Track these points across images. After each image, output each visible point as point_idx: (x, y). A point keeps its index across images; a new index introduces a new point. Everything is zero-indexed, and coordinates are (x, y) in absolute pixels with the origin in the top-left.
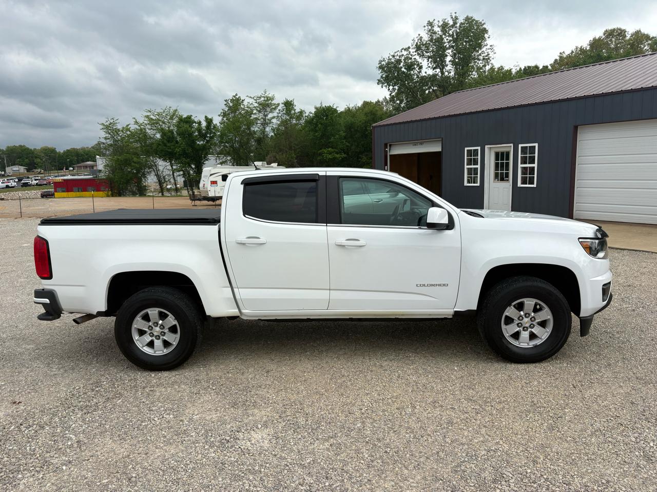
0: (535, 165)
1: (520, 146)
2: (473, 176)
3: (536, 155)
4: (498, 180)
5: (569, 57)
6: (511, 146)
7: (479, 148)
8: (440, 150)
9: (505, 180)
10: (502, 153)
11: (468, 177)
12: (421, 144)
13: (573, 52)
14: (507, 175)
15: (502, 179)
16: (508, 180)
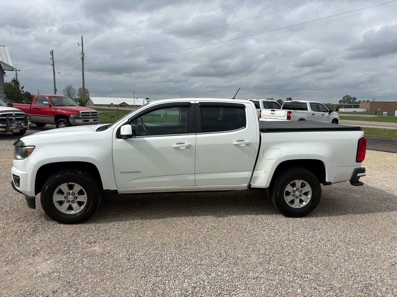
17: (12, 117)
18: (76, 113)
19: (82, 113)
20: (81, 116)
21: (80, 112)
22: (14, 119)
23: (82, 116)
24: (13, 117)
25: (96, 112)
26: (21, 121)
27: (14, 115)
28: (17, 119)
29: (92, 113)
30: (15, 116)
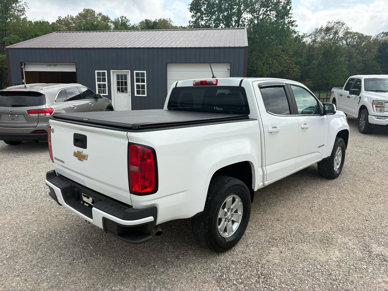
0: (145, 84)
1: (135, 72)
2: (102, 89)
3: (145, 78)
4: (120, 92)
5: (64, 20)
6: (129, 72)
7: (106, 71)
8: (75, 71)
9: (125, 92)
10: (122, 76)
11: (98, 90)
12: (55, 65)
13: (66, 18)
14: (126, 89)
15: (123, 91)
16: (127, 92)
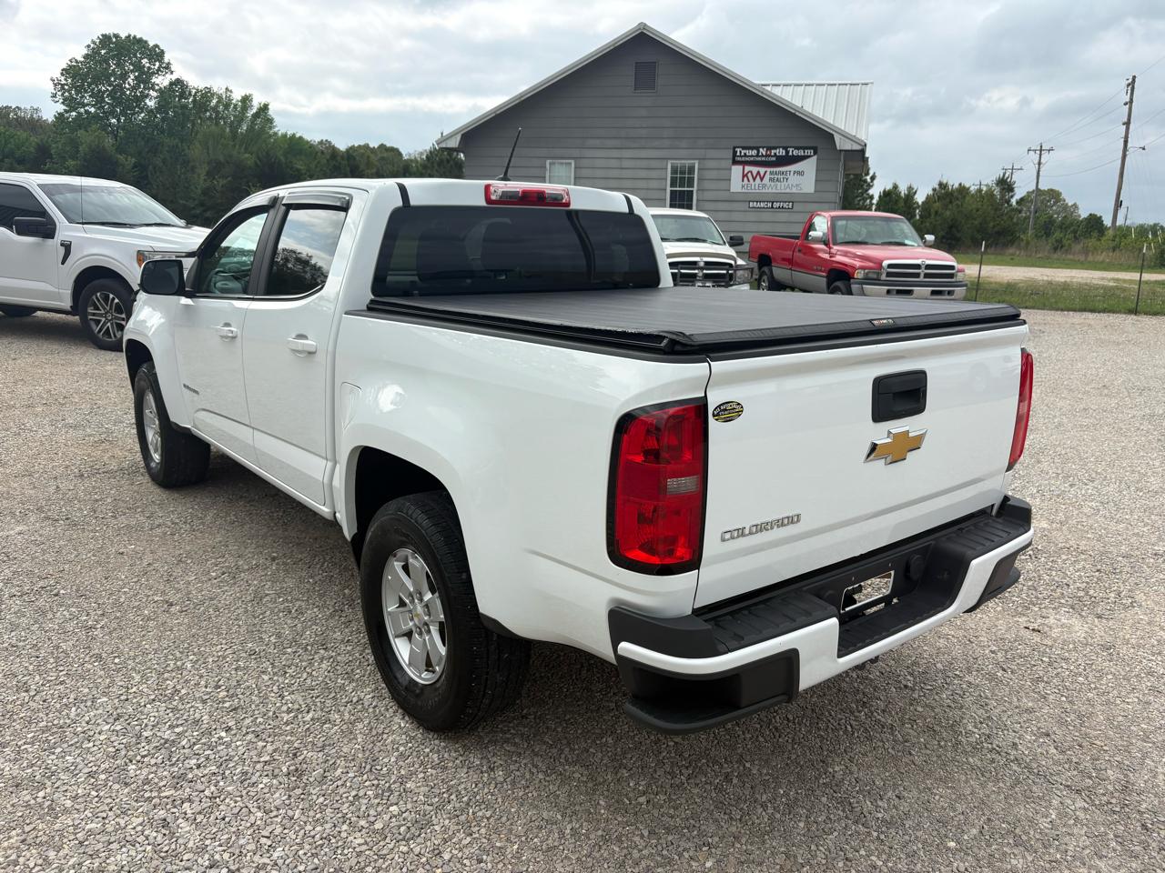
17: (694, 269)
18: (871, 264)
19: (890, 266)
20: (884, 277)
21: (885, 263)
22: (701, 274)
23: (889, 274)
24: (696, 271)
25: (952, 267)
26: (714, 282)
27: (702, 264)
28: (707, 277)
29: (928, 267)
30: (702, 269)
